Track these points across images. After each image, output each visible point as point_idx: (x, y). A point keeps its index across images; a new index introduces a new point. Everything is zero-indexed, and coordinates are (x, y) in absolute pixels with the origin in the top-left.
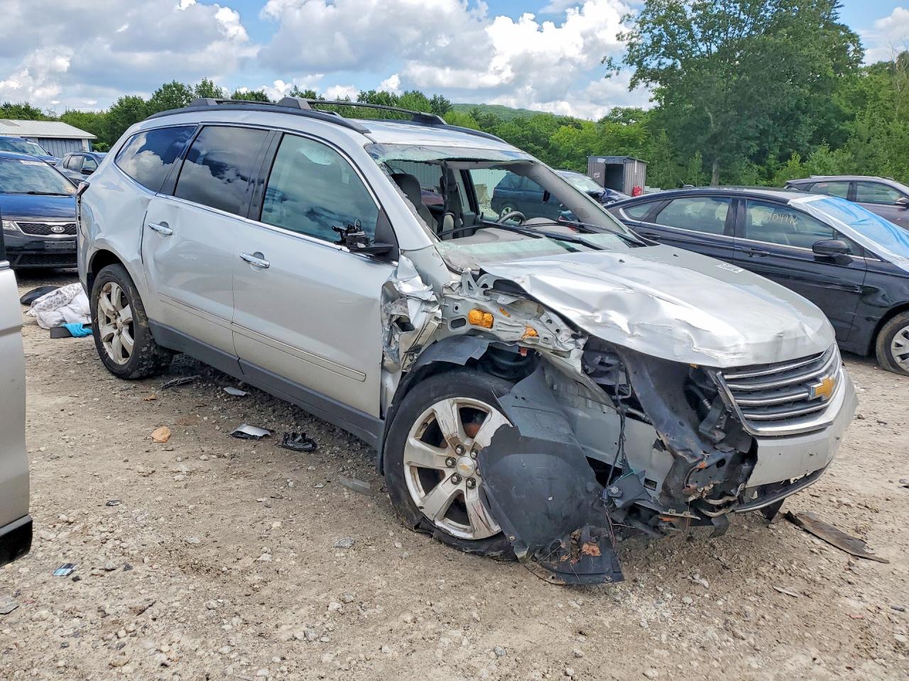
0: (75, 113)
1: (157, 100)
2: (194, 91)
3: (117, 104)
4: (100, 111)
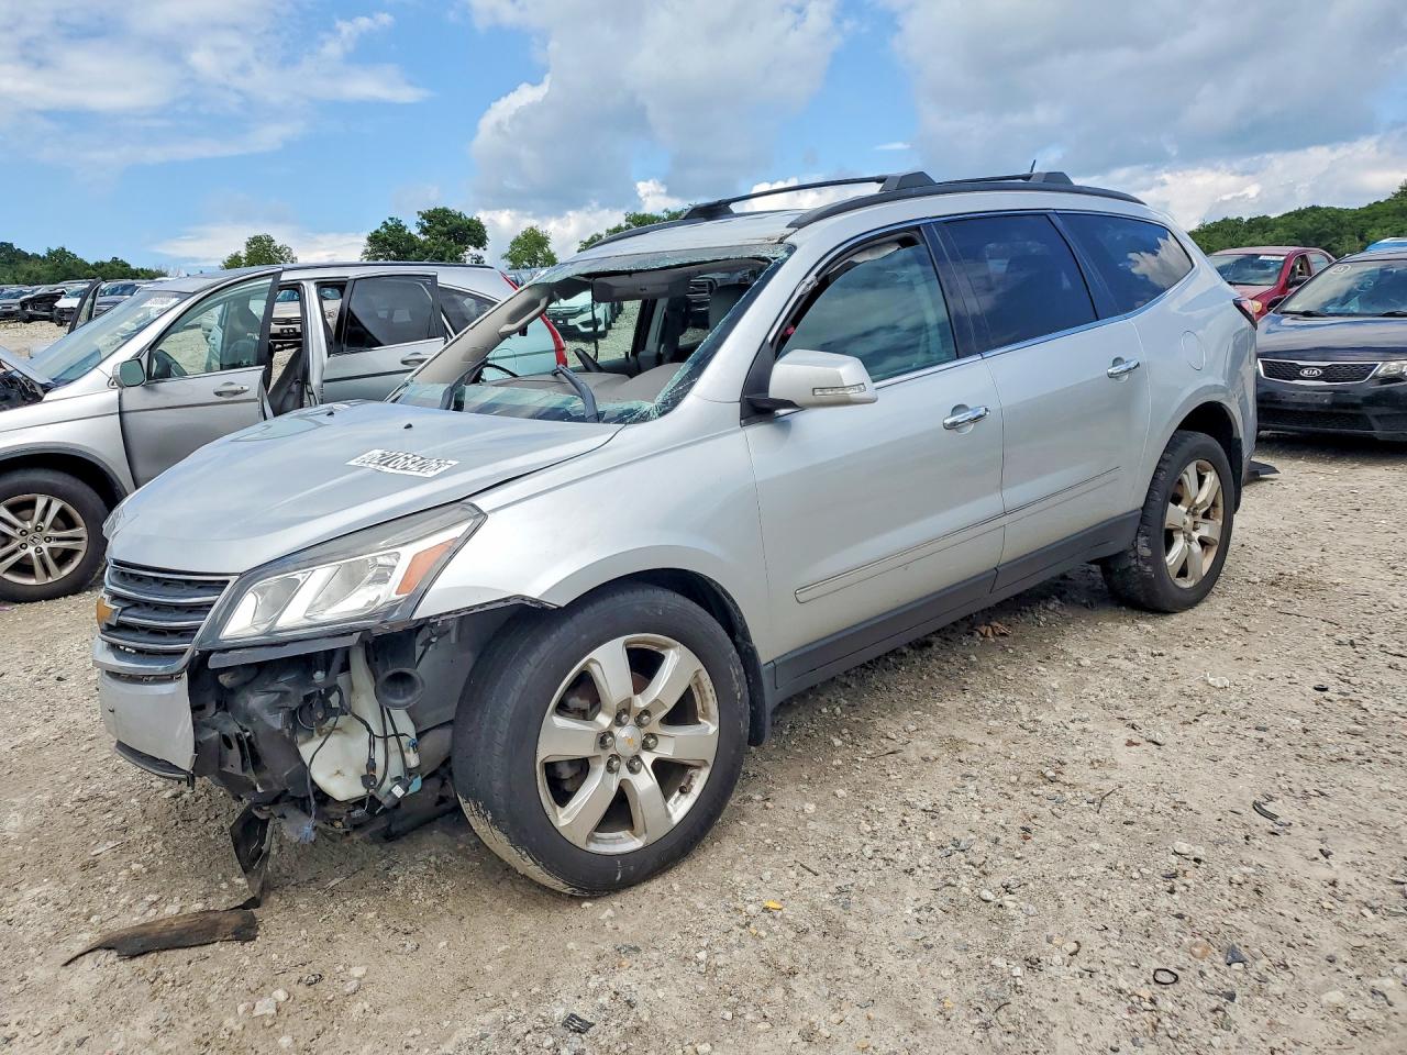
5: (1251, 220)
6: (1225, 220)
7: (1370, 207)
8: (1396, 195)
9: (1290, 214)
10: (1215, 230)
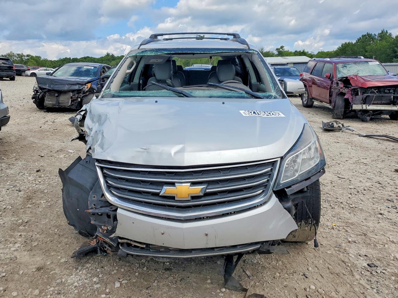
0: (322, 52)
1: (358, 42)
2: (377, 36)
3: (341, 46)
4: (333, 50)
5: (73, 59)
6: (66, 58)
7: (101, 58)
8: (106, 55)
9: (82, 58)
10: (64, 61)
